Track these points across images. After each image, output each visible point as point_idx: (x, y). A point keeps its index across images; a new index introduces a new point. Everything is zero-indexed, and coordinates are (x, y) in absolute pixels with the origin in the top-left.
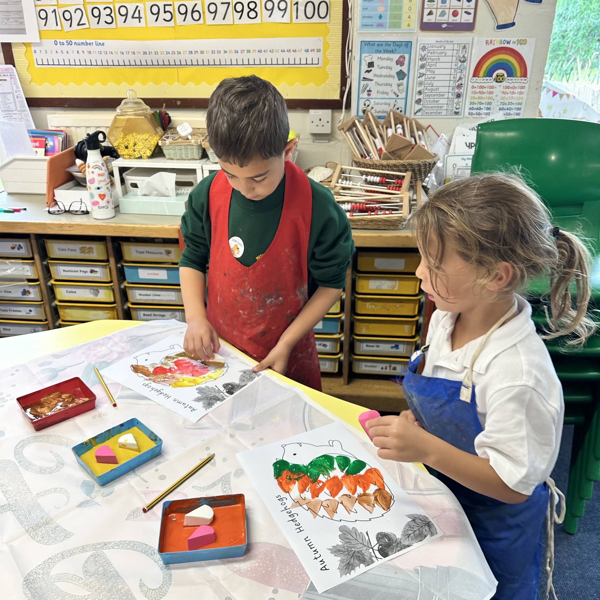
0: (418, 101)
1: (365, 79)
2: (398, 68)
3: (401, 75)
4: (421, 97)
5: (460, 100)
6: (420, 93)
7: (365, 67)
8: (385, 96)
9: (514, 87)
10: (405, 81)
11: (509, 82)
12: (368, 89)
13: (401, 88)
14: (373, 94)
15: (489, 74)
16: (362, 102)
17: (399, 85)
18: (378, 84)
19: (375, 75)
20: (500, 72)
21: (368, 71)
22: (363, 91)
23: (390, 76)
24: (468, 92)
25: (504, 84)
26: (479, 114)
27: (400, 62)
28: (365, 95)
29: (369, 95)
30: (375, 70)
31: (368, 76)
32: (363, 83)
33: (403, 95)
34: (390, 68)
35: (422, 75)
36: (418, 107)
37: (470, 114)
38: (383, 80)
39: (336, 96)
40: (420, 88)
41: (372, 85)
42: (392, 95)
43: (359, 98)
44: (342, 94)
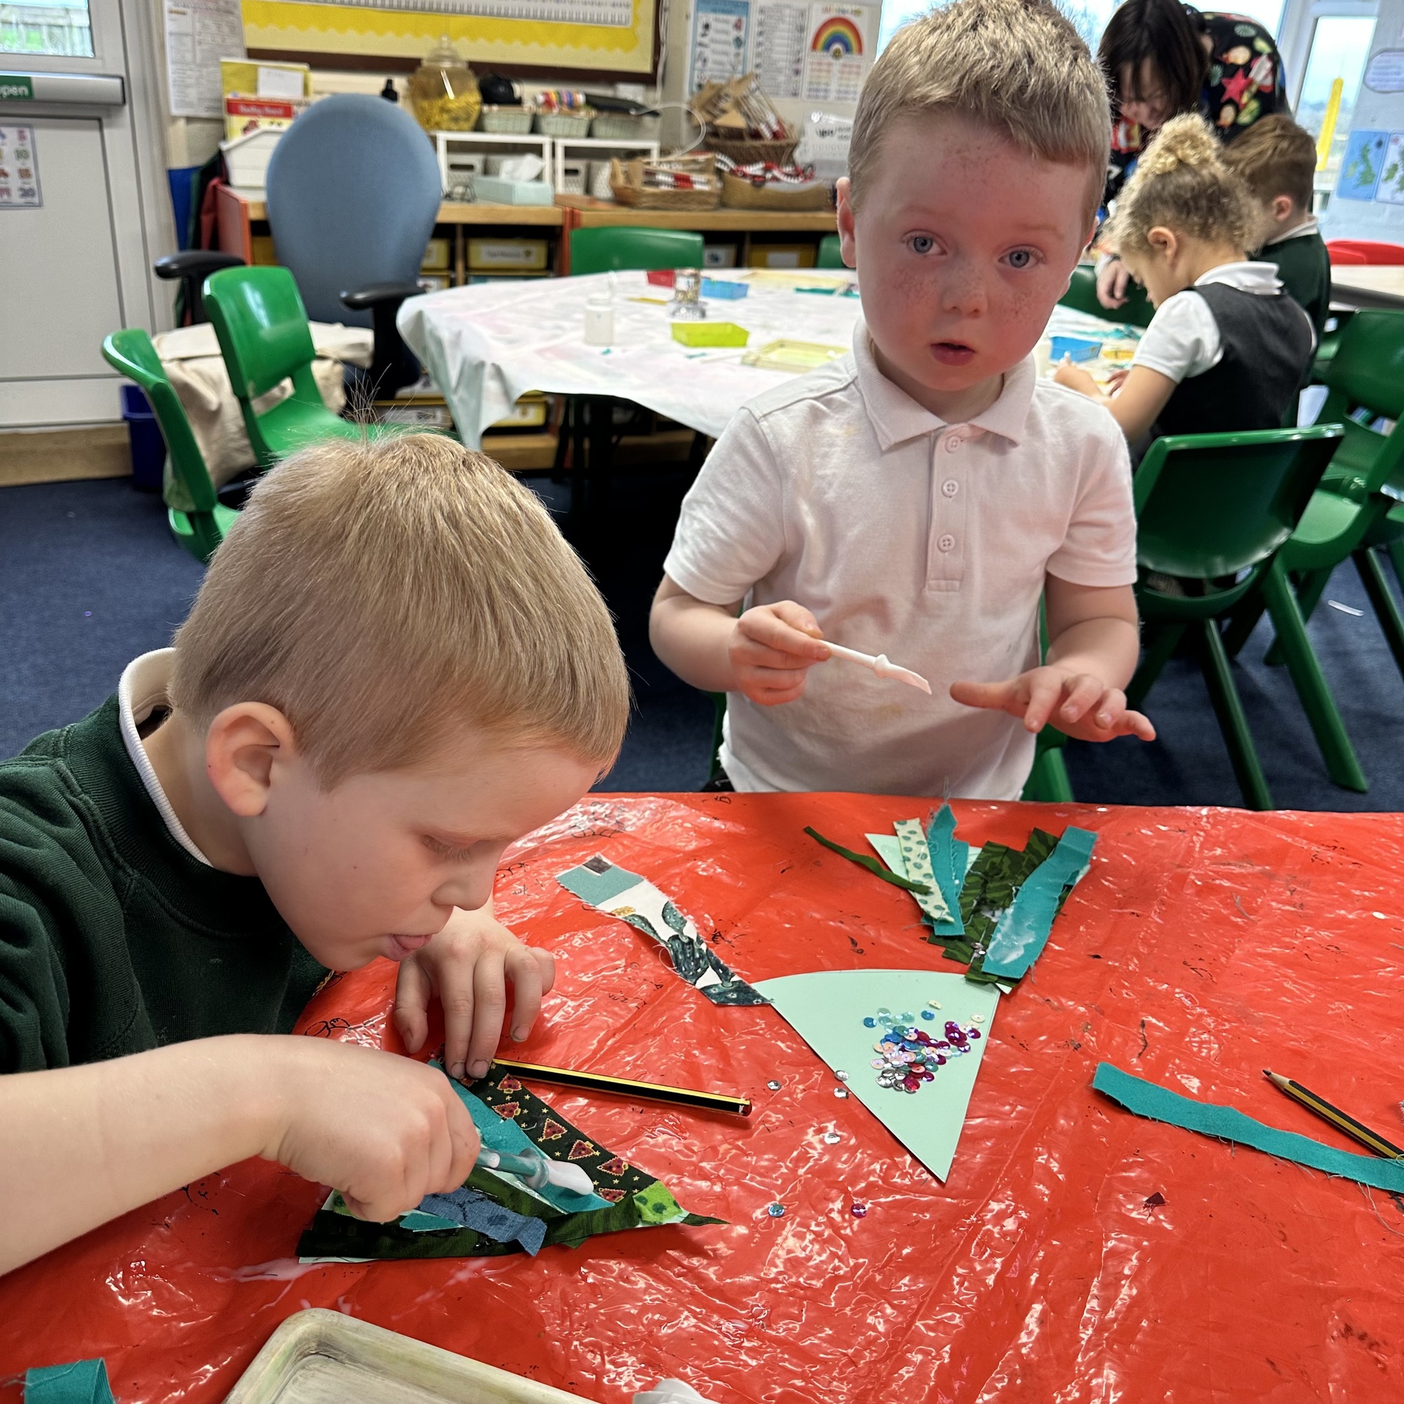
1: (701, 44)
2: (734, 34)
3: (739, 42)
5: (800, 78)
6: (758, 66)
7: (700, 30)
8: (722, 67)
9: (851, 66)
10: (742, 50)
11: (846, 59)
12: (703, 57)
13: (739, 58)
14: (710, 65)
15: (827, 47)
16: (696, 73)
17: (736, 55)
18: (714, 52)
19: (713, 41)
20: (837, 46)
21: (704, 35)
22: (698, 60)
23: (726, 43)
24: (807, 67)
25: (841, 61)
26: (817, 97)
27: (738, 26)
28: (699, 64)
29: (704, 65)
30: (711, 33)
31: (705, 40)
32: (699, 49)
34: (726, 32)
35: (759, 44)
37: (809, 96)
38: (719, 47)
39: (646, 68)
40: (759, 61)
41: (707, 53)
42: (729, 67)
43: (693, 69)
44: (655, 65)
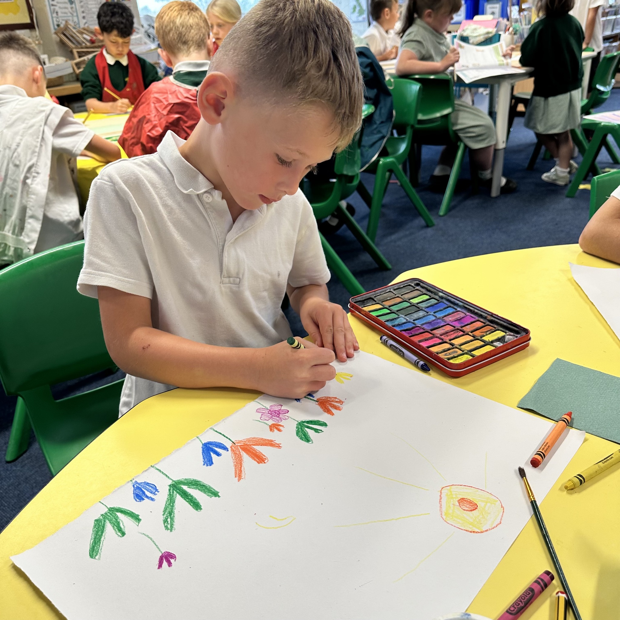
0: (84, 17)
1: (53, 5)
4: (84, 15)
6: (83, 12)
8: (65, 15)
10: (73, 5)
12: (55, 11)
13: (73, 9)
14: (60, 14)
16: (55, 19)
17: (72, 8)
22: (54, 13)
23: (65, 3)
28: (55, 15)
29: (57, 15)
31: (54, 3)
32: (52, 7)
33: (75, 14)
35: (81, 2)
36: (84, 21)
38: (61, 5)
39: (28, 21)
40: (82, 10)
41: (57, 8)
42: (69, 14)
43: (52, 17)
44: (32, 19)
